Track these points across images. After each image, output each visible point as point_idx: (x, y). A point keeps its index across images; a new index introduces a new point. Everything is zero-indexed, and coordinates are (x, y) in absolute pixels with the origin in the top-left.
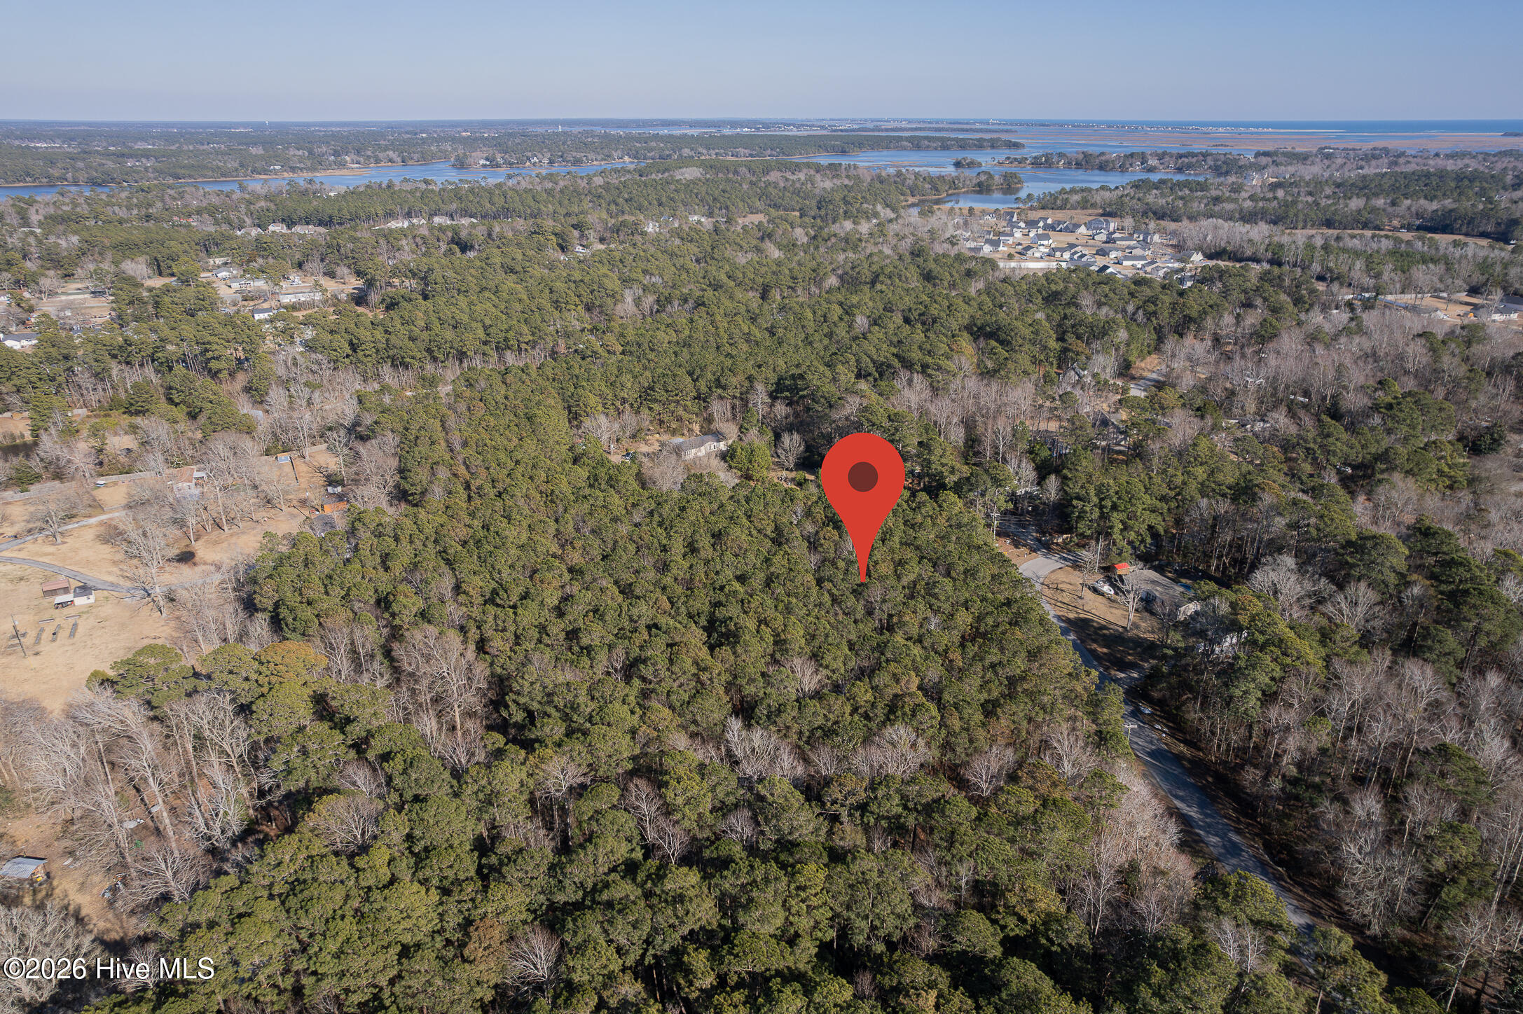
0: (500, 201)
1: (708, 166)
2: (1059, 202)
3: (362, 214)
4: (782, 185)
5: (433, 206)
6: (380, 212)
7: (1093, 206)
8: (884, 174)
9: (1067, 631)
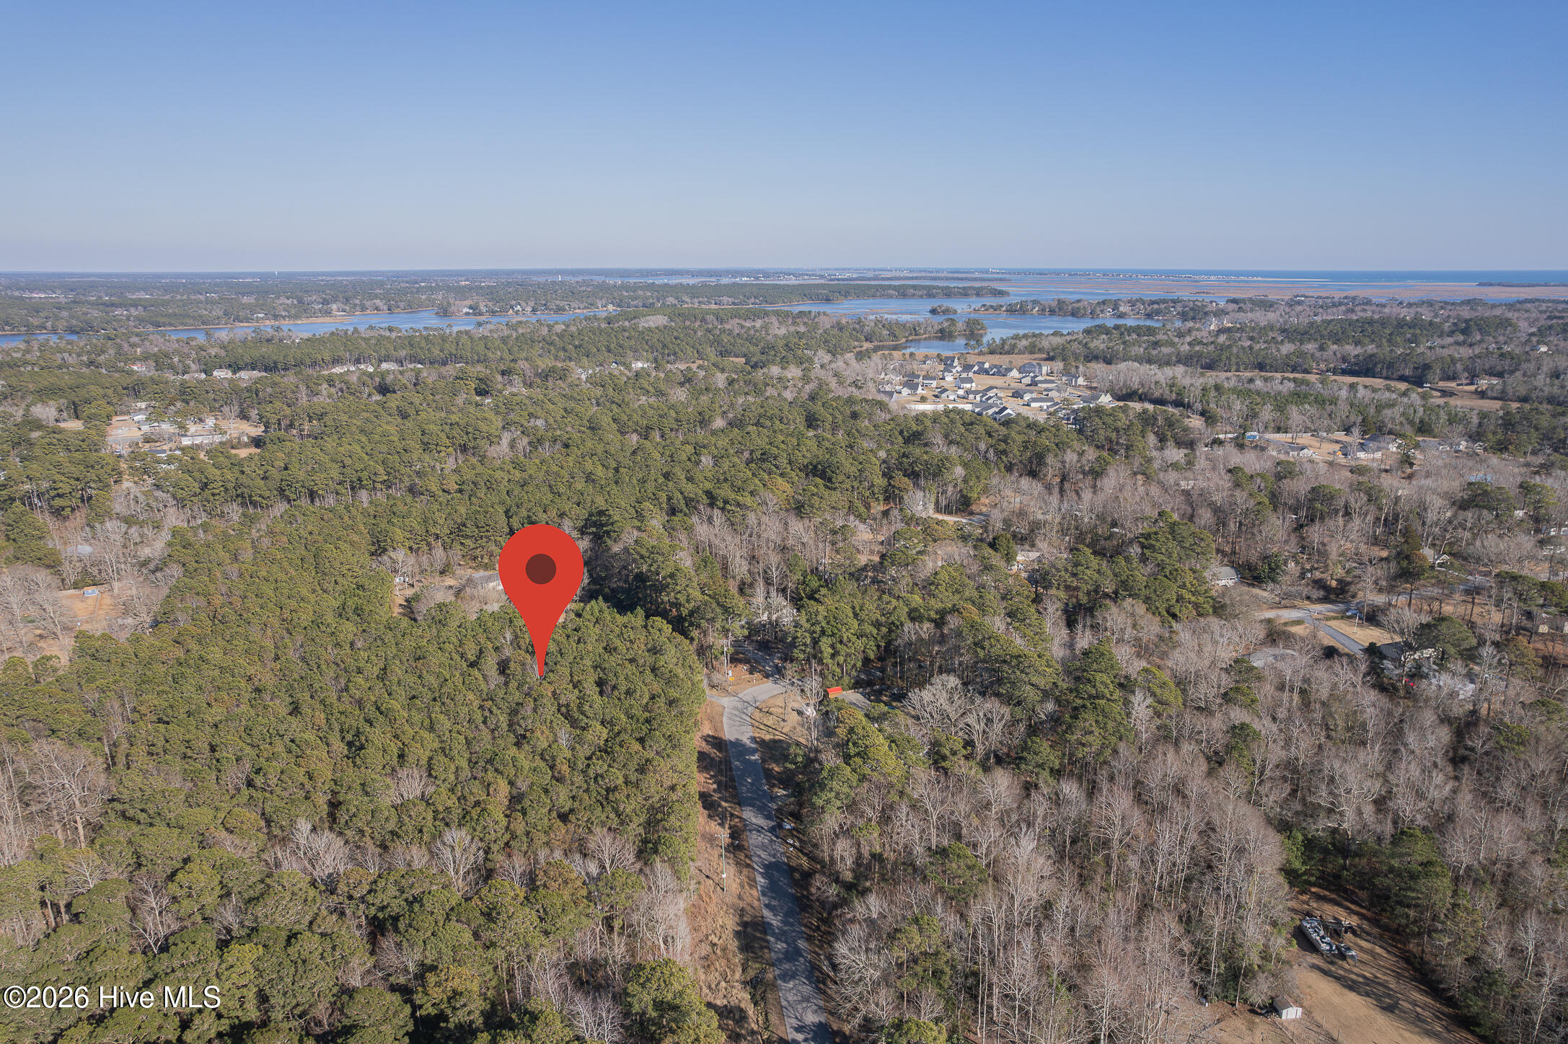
0: (449, 347)
1: (676, 314)
2: (1006, 347)
3: (308, 361)
4: (737, 331)
5: (383, 352)
6: (327, 358)
7: (1041, 351)
8: (844, 321)
9: (753, 751)
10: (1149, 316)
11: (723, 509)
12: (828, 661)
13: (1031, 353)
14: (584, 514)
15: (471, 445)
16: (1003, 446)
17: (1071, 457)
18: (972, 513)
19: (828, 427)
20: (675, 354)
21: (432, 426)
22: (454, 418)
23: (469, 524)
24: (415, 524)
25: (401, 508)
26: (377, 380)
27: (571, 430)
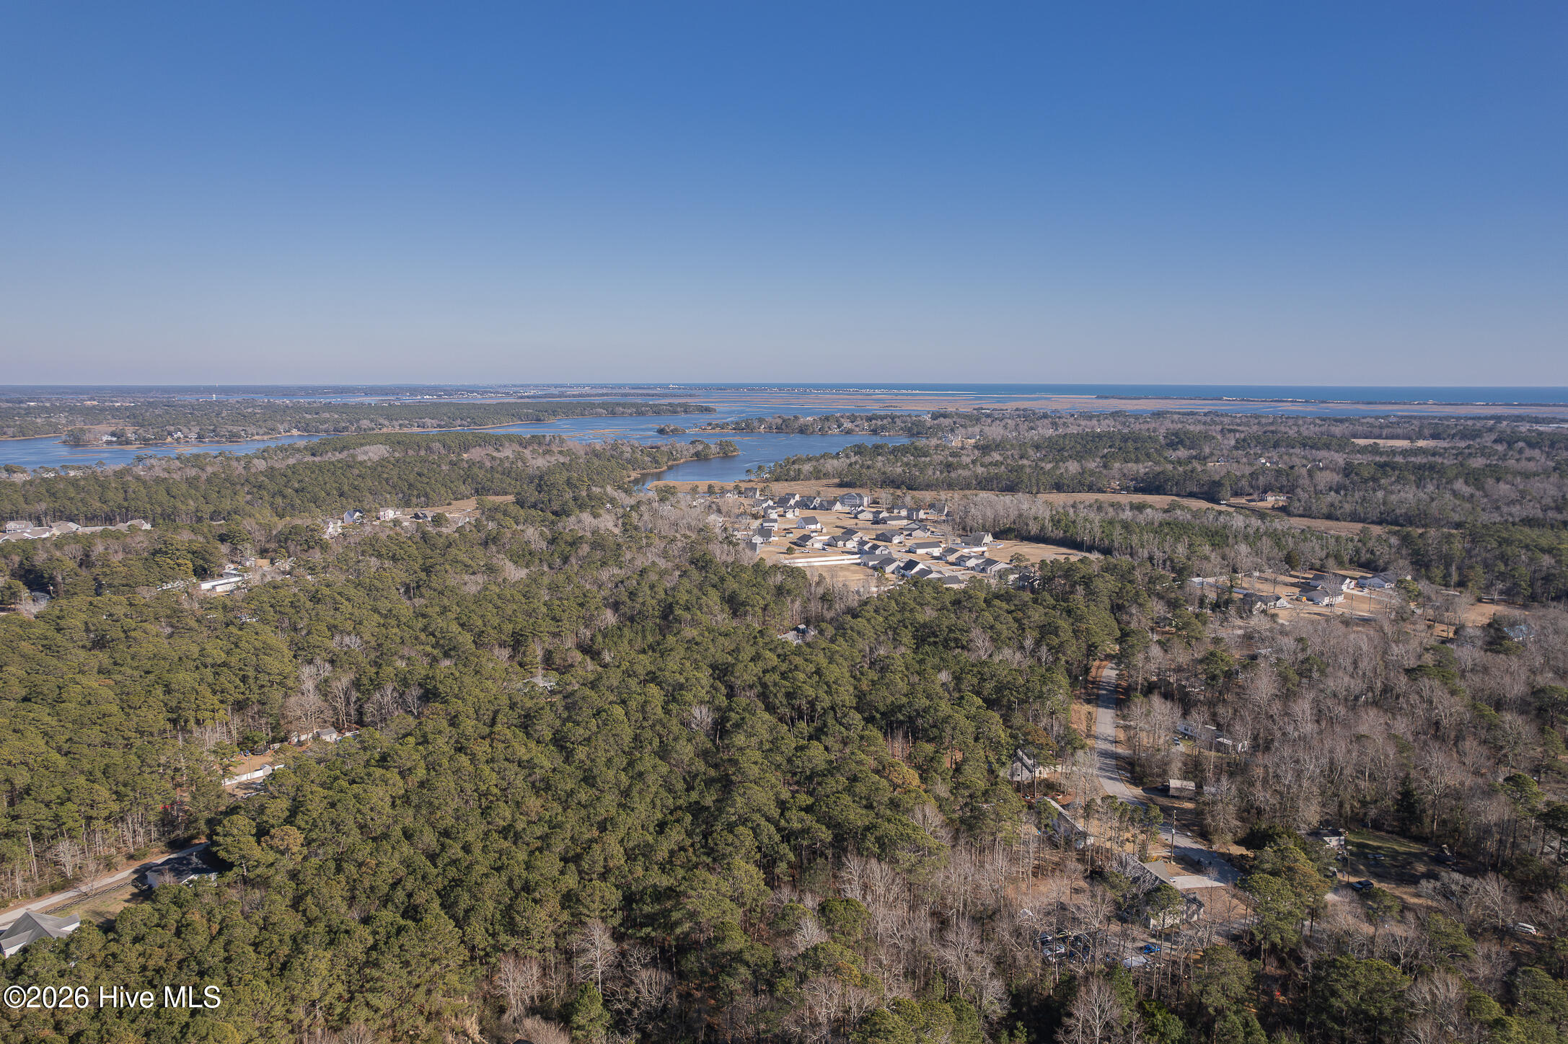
1: (396, 443)
2: (791, 474)
7: (826, 475)
10: (874, 432)
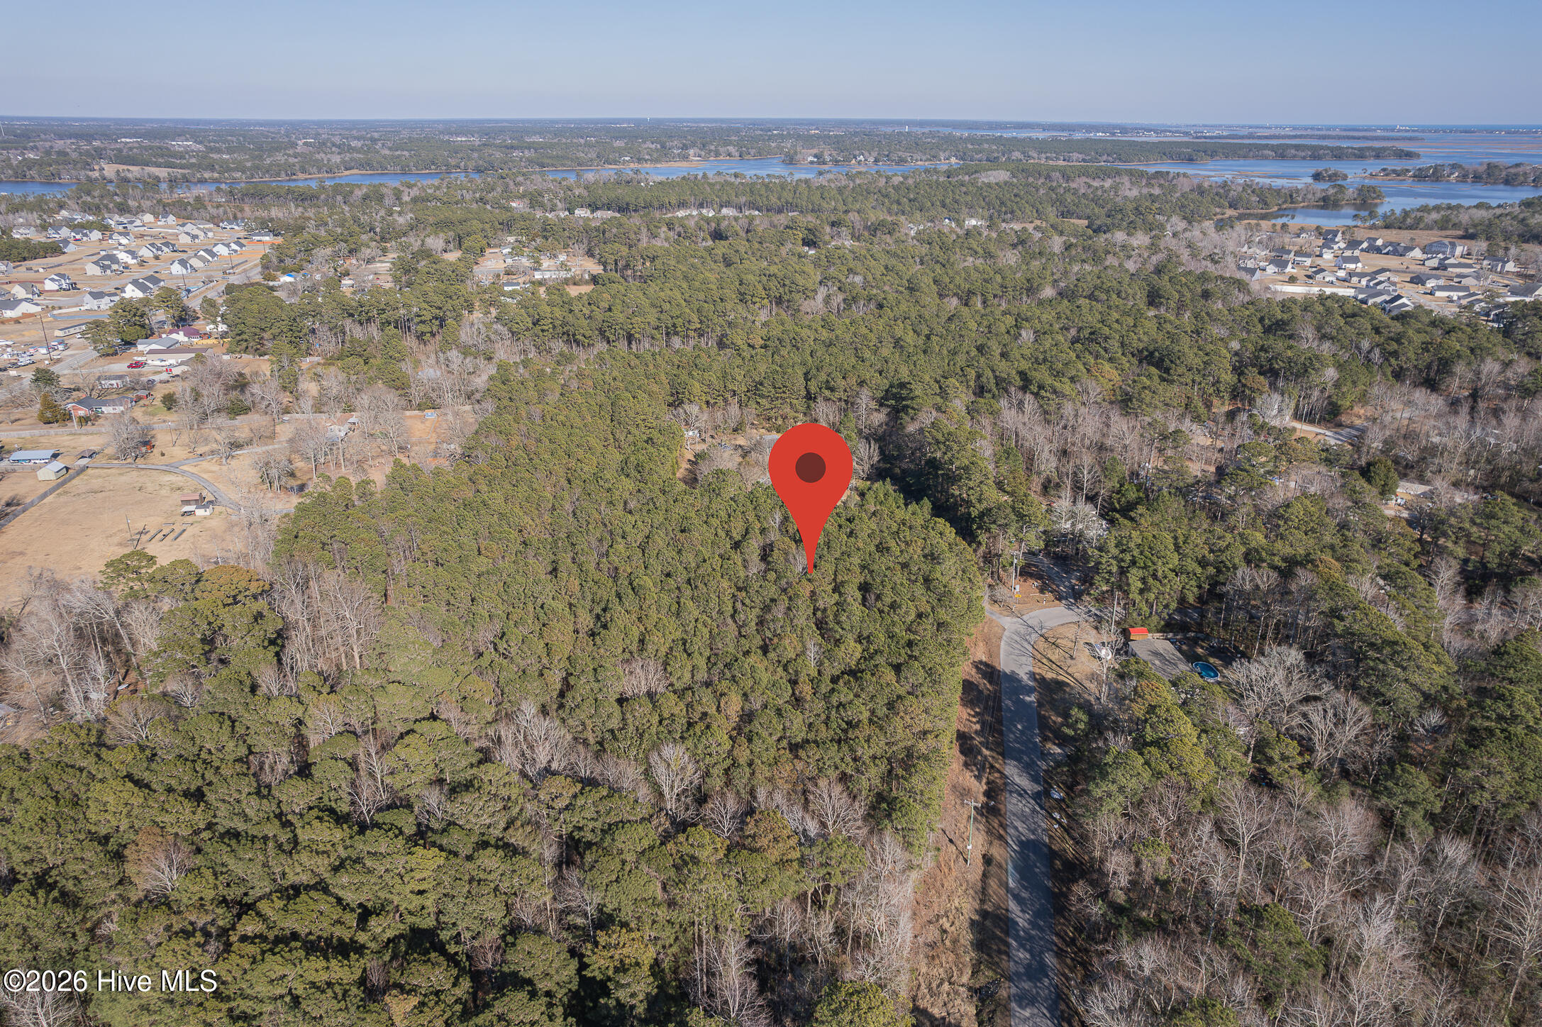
0: (787, 196)
1: (1020, 170)
2: (1409, 221)
3: (656, 204)
4: (1083, 191)
5: (725, 198)
6: (673, 202)
7: (1455, 228)
8: (1206, 185)
9: (1030, 691)
11: (1036, 395)
12: (1134, 595)
13: (1442, 229)
14: (885, 384)
15: (786, 297)
16: (1394, 346)
17: (1490, 367)
18: (1340, 425)
19: (1173, 305)
20: (1012, 212)
21: (750, 277)
22: (773, 269)
23: (766, 383)
24: (714, 379)
25: (704, 360)
26: (713, 225)
27: (889, 291)
